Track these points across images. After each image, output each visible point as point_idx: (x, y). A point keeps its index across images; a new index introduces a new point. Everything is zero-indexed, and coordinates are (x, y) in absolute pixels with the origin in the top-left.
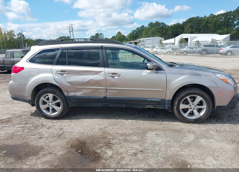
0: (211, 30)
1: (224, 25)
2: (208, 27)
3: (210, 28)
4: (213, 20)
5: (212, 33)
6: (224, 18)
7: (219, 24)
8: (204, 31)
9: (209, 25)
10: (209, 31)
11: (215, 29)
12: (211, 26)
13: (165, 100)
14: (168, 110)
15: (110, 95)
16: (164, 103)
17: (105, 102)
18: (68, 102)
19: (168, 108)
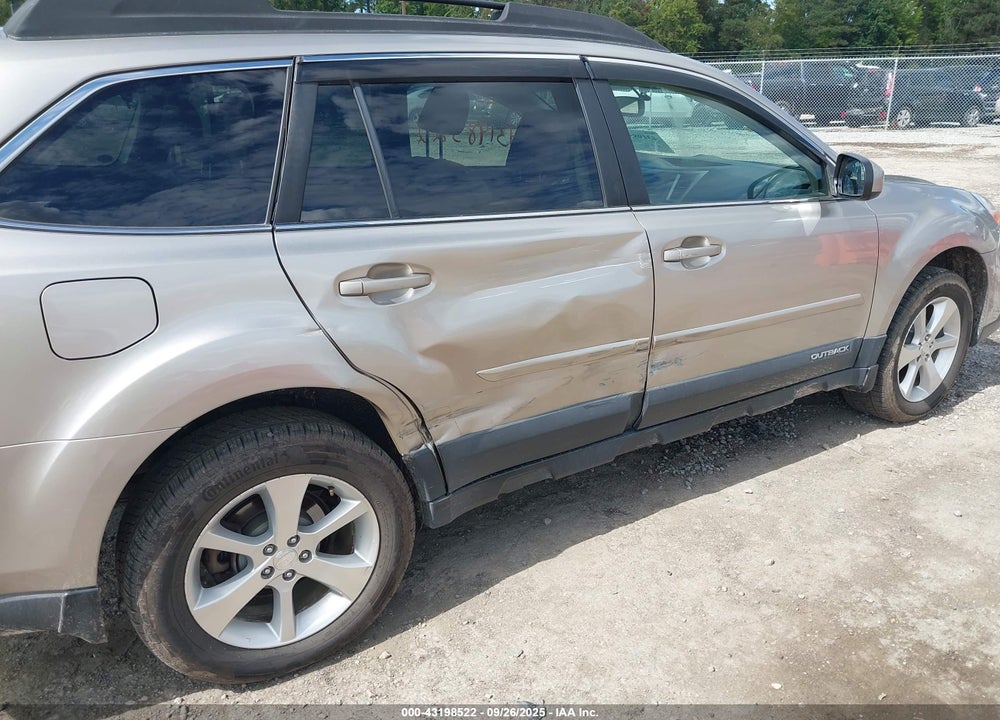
13: (860, 345)
14: (863, 389)
15: (662, 379)
16: (856, 362)
17: (633, 428)
18: (428, 499)
19: (865, 380)
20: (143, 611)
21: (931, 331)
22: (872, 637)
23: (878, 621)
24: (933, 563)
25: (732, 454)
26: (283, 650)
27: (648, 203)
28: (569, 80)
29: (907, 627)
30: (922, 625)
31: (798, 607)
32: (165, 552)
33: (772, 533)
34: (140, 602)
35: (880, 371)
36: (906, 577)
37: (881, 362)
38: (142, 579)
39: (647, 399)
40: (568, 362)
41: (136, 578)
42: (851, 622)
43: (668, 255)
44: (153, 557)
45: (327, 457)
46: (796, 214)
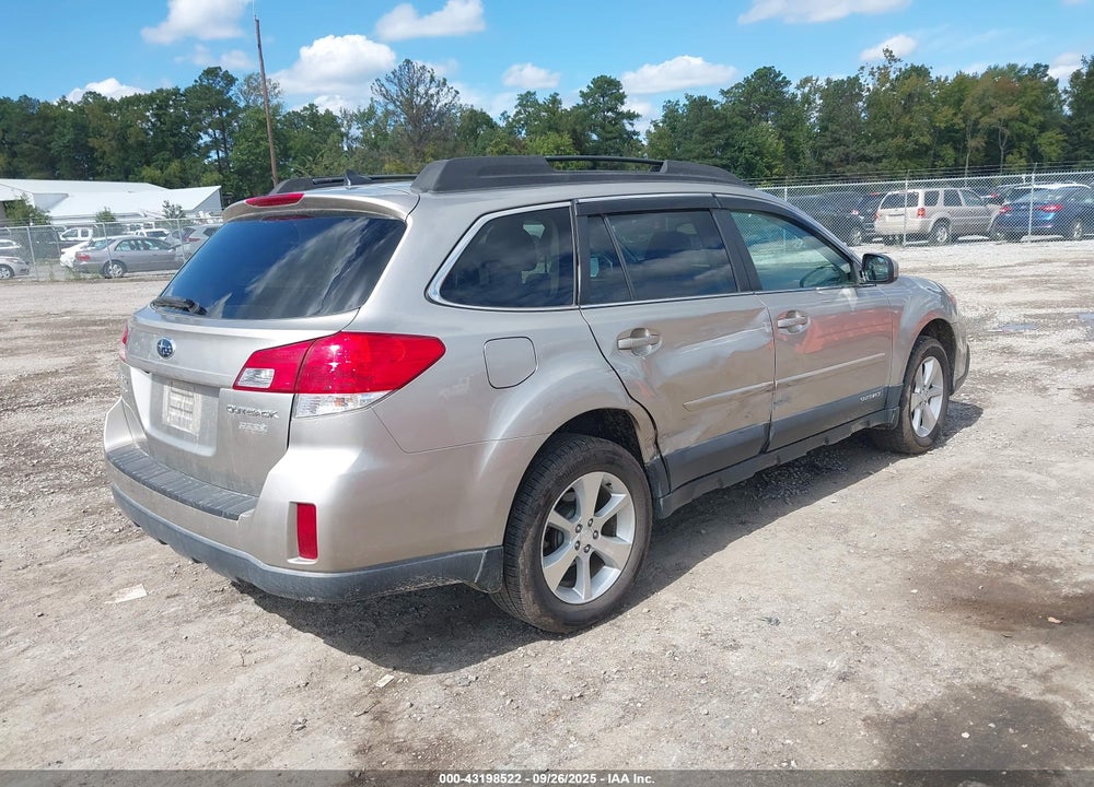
0: (109, 167)
1: (161, 147)
2: (93, 150)
3: (102, 158)
4: (106, 118)
5: (118, 181)
6: (154, 115)
7: (140, 139)
8: (76, 170)
9: (93, 142)
10: (100, 168)
11: (127, 163)
12: (106, 149)
13: (888, 390)
14: (892, 425)
15: (781, 413)
16: (885, 404)
17: (763, 452)
18: (660, 496)
19: (893, 419)
20: (521, 567)
21: (926, 382)
22: (958, 563)
23: (959, 555)
24: (977, 524)
25: (807, 483)
26: (586, 607)
27: (761, 290)
28: (708, 210)
29: (978, 557)
30: (986, 554)
31: (905, 555)
32: (536, 523)
33: (864, 522)
34: (520, 560)
35: (901, 411)
36: (965, 533)
37: (901, 404)
38: (523, 542)
39: (772, 428)
40: (730, 399)
41: (519, 543)
42: (942, 558)
43: (780, 323)
44: (529, 526)
45: (614, 459)
46: (843, 296)
